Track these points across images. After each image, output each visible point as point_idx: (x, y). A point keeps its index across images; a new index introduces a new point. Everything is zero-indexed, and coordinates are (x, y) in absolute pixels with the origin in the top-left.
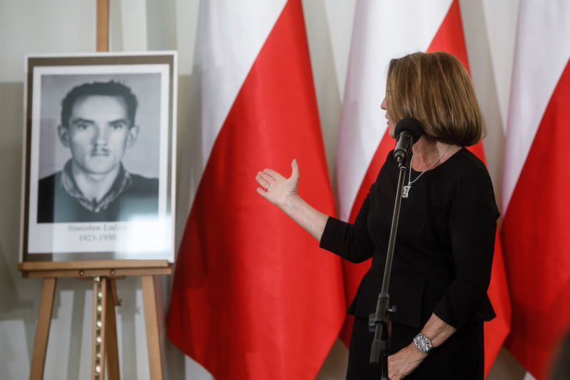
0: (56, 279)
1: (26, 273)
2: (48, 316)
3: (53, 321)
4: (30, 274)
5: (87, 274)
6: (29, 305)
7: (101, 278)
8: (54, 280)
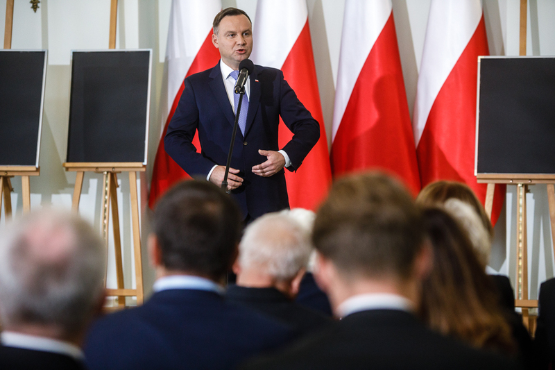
0: (84, 172)
1: (67, 169)
2: (79, 192)
3: (82, 196)
4: (70, 169)
5: (100, 170)
6: (73, 186)
7: (108, 172)
8: (82, 173)
